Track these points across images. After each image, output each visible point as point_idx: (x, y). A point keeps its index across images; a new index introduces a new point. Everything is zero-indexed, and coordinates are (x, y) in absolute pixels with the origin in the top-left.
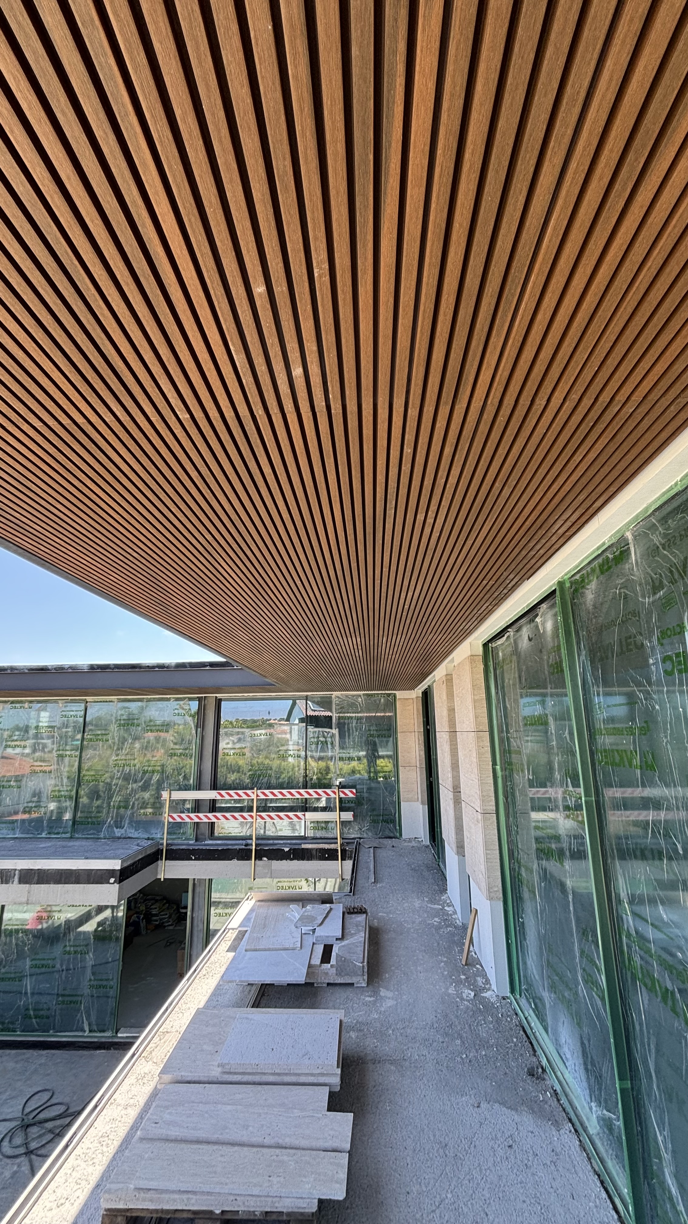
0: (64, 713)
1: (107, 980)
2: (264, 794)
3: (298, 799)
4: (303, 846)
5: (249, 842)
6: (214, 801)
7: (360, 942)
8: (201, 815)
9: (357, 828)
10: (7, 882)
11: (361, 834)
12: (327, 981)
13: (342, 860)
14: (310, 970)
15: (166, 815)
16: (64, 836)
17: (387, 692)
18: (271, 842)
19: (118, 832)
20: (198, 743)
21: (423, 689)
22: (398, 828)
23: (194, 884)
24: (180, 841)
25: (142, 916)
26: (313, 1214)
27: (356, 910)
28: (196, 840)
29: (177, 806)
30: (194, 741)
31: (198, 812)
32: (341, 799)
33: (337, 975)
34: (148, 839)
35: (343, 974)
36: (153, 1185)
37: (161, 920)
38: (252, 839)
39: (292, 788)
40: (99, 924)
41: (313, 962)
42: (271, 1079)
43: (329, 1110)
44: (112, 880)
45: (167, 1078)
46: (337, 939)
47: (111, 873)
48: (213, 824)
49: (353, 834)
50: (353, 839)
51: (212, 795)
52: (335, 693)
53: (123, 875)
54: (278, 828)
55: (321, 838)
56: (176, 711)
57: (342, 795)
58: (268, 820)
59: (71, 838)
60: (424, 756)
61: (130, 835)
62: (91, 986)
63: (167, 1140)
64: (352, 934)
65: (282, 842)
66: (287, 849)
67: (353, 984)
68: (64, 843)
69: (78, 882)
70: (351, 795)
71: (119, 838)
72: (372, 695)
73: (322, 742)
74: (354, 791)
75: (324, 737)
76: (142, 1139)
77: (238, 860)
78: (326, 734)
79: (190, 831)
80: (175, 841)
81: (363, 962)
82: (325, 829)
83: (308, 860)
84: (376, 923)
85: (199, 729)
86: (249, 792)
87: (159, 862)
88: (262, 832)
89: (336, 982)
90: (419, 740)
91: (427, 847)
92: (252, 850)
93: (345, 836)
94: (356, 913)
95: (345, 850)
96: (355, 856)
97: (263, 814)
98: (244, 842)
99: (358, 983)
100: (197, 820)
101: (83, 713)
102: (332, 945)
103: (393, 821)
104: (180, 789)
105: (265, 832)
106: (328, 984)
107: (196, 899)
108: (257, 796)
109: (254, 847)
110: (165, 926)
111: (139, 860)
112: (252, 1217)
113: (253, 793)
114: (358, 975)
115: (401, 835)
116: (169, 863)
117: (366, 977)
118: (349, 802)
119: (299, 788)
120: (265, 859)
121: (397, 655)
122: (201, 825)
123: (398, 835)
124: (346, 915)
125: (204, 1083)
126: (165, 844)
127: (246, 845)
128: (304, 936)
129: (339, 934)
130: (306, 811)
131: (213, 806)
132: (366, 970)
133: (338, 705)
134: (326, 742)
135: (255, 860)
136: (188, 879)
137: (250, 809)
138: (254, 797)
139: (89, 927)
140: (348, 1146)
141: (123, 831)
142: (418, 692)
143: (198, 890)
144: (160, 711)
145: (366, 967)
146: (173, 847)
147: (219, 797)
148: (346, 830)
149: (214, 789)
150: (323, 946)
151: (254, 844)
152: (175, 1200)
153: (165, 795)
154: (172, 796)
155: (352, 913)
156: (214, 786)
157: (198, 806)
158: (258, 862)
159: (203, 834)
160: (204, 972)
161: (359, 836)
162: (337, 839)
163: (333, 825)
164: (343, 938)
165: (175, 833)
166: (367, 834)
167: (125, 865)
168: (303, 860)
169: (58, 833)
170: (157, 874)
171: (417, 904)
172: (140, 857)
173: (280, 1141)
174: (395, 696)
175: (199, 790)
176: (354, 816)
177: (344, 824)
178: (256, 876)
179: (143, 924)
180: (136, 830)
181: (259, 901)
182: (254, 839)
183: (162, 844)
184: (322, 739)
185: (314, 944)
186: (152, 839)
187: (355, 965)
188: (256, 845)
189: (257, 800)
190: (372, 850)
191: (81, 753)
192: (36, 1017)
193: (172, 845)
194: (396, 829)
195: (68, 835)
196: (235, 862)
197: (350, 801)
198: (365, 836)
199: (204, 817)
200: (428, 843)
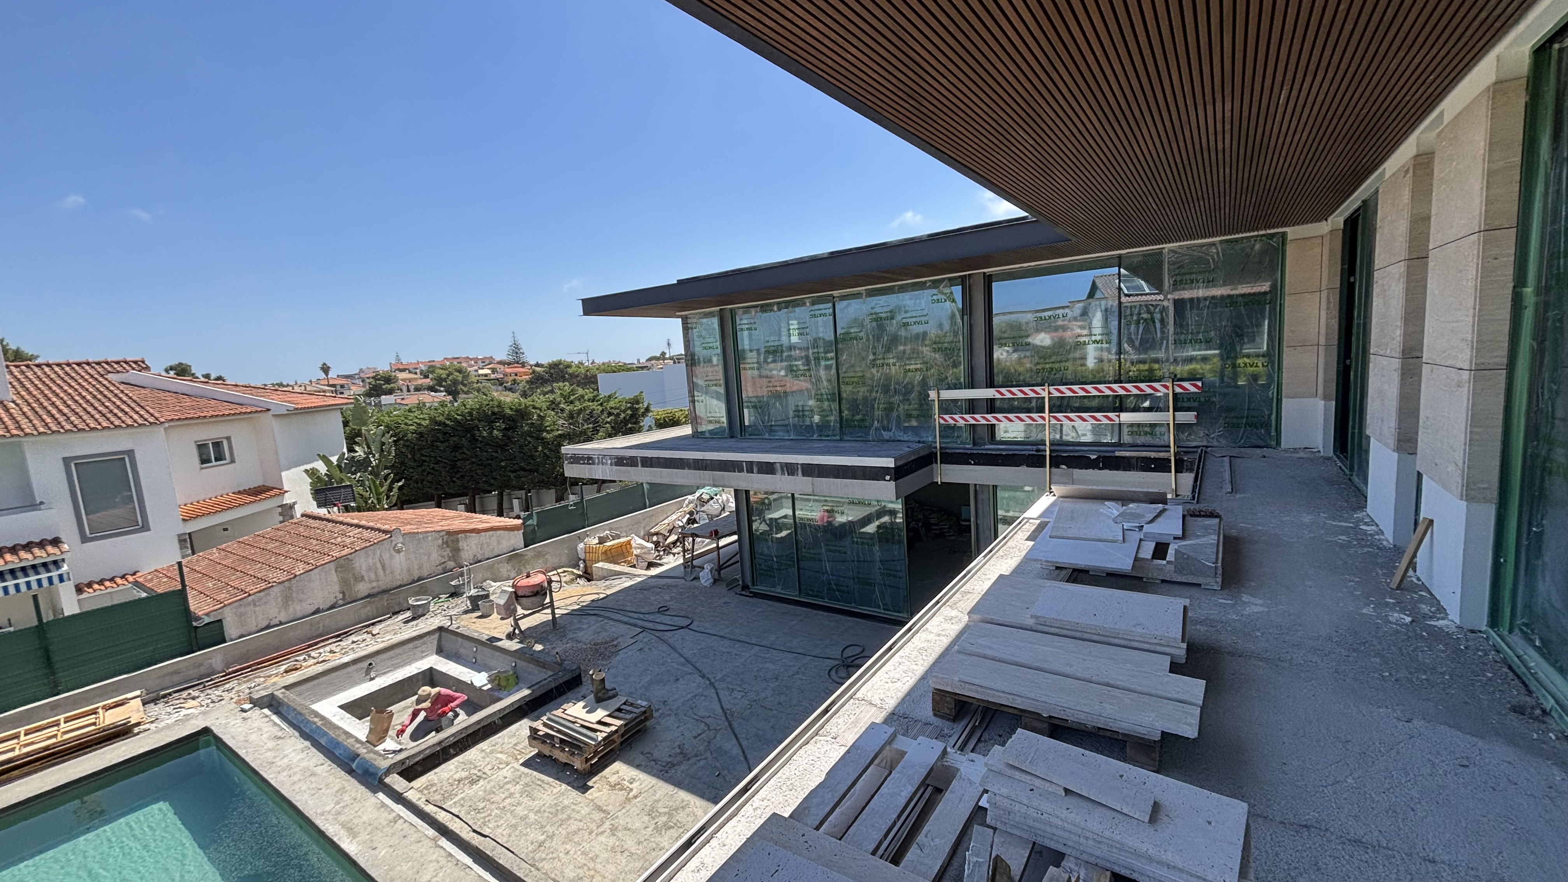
0: (812, 313)
1: (897, 571)
2: (1058, 390)
3: (1108, 396)
4: (1117, 454)
5: (1042, 447)
6: (992, 401)
7: (1212, 544)
8: (977, 416)
9: (1202, 434)
10: (793, 474)
11: (1208, 442)
12: (1162, 578)
13: (1176, 472)
14: (1137, 563)
15: (936, 416)
16: (834, 438)
17: (1269, 231)
18: (1071, 448)
19: (886, 435)
20: (966, 335)
21: (1347, 214)
22: (1273, 433)
23: (976, 491)
24: (955, 445)
25: (920, 524)
26: (1155, 741)
27: (1202, 513)
28: (974, 444)
29: (948, 407)
30: (960, 333)
31: (973, 413)
32: (1175, 395)
33: (1176, 572)
34: (919, 442)
35: (1185, 572)
36: (977, 682)
37: (941, 529)
38: (1045, 445)
39: (1099, 383)
40: (879, 527)
41: (1141, 555)
42: (1095, 638)
43: (1170, 671)
44: (888, 478)
45: (976, 617)
46: (1175, 538)
47: (885, 471)
48: (993, 426)
49: (1197, 440)
50: (1195, 447)
51: (990, 393)
52: (1168, 246)
53: (898, 473)
54: (1080, 433)
55: (1144, 446)
56: (935, 297)
57: (1178, 390)
58: (1066, 422)
59: (841, 440)
60: (1336, 327)
61: (899, 438)
62: (881, 574)
63: (985, 657)
64: (1198, 536)
65: (1086, 448)
66: (1093, 457)
67: (1200, 585)
68: (836, 444)
69: (854, 477)
70: (1193, 389)
71: (888, 441)
72: (1236, 241)
73: (1145, 320)
74: (1199, 384)
75: (1149, 312)
76: (959, 652)
77: (1028, 466)
78: (1152, 308)
79: (965, 435)
80: (950, 445)
81: (1216, 563)
82: (1151, 434)
83: (1125, 470)
84: (1234, 533)
85: (965, 317)
86: (1037, 389)
87: (934, 465)
88: (1058, 436)
89: (1175, 580)
90: (1329, 302)
91: (1329, 459)
92: (1045, 456)
93: (1182, 444)
94: (1204, 516)
95: (1182, 461)
96: (1198, 468)
97: (1058, 415)
98: (1035, 448)
99: (1206, 584)
100: (973, 422)
101: (831, 310)
102: (1169, 544)
103: (1266, 425)
104: (949, 388)
105: (1061, 437)
106: (1163, 581)
107: (980, 506)
108: (1049, 393)
109: (1048, 453)
110: (946, 536)
111: (913, 461)
112: (1083, 728)
113: (1044, 390)
114: (1209, 576)
115: (1278, 443)
116: (944, 466)
117: (1219, 580)
118: (1189, 400)
119: (1110, 383)
120: (1064, 467)
121: (1305, 134)
122: (979, 428)
123: (1273, 443)
124: (1188, 518)
125: (1017, 628)
126: (938, 447)
127: (1037, 451)
128: (1126, 532)
129: (1179, 533)
130: (1122, 411)
131: (991, 406)
132: (1220, 571)
133: (1174, 263)
134: (1153, 320)
135: (1050, 467)
136: (968, 485)
137: (1041, 410)
138: (1045, 394)
139: (871, 528)
140: (1201, 703)
141: (891, 434)
142: (1338, 219)
143: (980, 497)
144: (916, 299)
145: (1220, 569)
146: (947, 451)
147: (998, 396)
148: (1183, 436)
149: (991, 387)
150: (1154, 544)
151: (1048, 450)
152: (1001, 697)
153: (933, 394)
154: (941, 396)
155: (1197, 516)
156: (991, 384)
157: (972, 406)
158: (1054, 470)
159: (981, 438)
160: (1001, 553)
161: (1205, 443)
162: (1169, 446)
163: (1163, 429)
164: (1184, 537)
165: (948, 437)
166: (1217, 441)
167: (899, 464)
168: (1117, 469)
169: (828, 436)
170: (932, 476)
171: (1307, 519)
172: (913, 458)
173: (1110, 682)
174: (1284, 235)
175: (972, 388)
176: (1197, 417)
177: (1179, 427)
178: (1052, 481)
179: (923, 531)
180: (905, 433)
181: (1062, 497)
182: (1048, 443)
183: (936, 448)
184: (1145, 316)
185: (1141, 540)
186: (924, 442)
187: (1204, 564)
188: (1050, 451)
189: (1050, 399)
190: (1227, 459)
191: (836, 354)
192: (839, 591)
193: (946, 448)
194: (1270, 436)
195: (838, 438)
196: (1024, 469)
197: (1191, 397)
198: (1215, 443)
199: (980, 419)
200: (1331, 454)
